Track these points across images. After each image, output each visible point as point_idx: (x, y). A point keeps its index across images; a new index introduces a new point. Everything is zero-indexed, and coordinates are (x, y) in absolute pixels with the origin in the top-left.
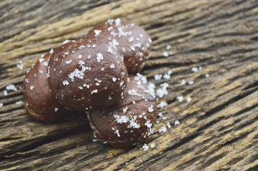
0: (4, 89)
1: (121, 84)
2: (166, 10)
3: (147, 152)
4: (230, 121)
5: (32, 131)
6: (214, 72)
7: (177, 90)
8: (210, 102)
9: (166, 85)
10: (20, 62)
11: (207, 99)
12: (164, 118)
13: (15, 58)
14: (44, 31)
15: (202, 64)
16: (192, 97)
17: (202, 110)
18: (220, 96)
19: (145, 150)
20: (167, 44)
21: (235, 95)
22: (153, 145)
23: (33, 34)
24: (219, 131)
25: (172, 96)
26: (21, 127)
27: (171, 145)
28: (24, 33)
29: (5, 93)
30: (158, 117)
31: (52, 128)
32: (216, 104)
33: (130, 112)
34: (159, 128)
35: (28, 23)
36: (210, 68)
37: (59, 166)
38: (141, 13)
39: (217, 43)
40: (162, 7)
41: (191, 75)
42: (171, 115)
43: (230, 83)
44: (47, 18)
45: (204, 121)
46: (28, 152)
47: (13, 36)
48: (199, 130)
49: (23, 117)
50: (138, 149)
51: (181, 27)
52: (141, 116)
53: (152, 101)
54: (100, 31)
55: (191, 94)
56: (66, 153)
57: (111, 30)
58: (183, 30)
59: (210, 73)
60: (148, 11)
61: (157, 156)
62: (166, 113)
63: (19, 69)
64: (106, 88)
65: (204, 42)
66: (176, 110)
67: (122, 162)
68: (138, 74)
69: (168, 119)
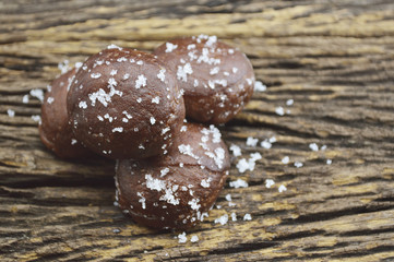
0: (28, 92)
1: (165, 131)
2: (313, 46)
3: (182, 245)
4: (330, 241)
5: (35, 163)
6: (342, 159)
7: (272, 169)
8: (313, 202)
9: (257, 156)
10: (66, 61)
11: (309, 197)
12: (231, 204)
13: (63, 54)
14: (119, 27)
15: (330, 142)
16: (288, 186)
17: (295, 211)
18: (333, 197)
19: (181, 241)
20: (290, 96)
21: (357, 205)
22: (194, 238)
23: (102, 27)
24: (305, 250)
25: (258, 175)
26: (22, 152)
27: (223, 247)
28: (90, 23)
29: (25, 99)
30: (224, 199)
31: (65, 168)
32: (321, 208)
33: (170, 178)
34: (216, 216)
35: (103, 10)
36: (338, 152)
37: (49, 224)
38: (273, 41)
39: (368, 118)
40: (308, 40)
41: (304, 153)
42: (244, 204)
43: (358, 184)
44: (133, 10)
45: (290, 227)
46: (17, 190)
47: (74, 22)
48: (276, 239)
49: (34, 139)
50: (172, 237)
51: (324, 78)
52: (184, 188)
53: (214, 172)
54: (176, 46)
55: (290, 182)
56: (67, 208)
57: (192, 50)
58: (325, 83)
59: (335, 160)
60: (284, 41)
61: (195, 256)
62: (238, 198)
63: (60, 71)
64: (136, 130)
65: (349, 110)
66: (256, 198)
67: (139, 248)
68: (212, 127)
69: (235, 208)
